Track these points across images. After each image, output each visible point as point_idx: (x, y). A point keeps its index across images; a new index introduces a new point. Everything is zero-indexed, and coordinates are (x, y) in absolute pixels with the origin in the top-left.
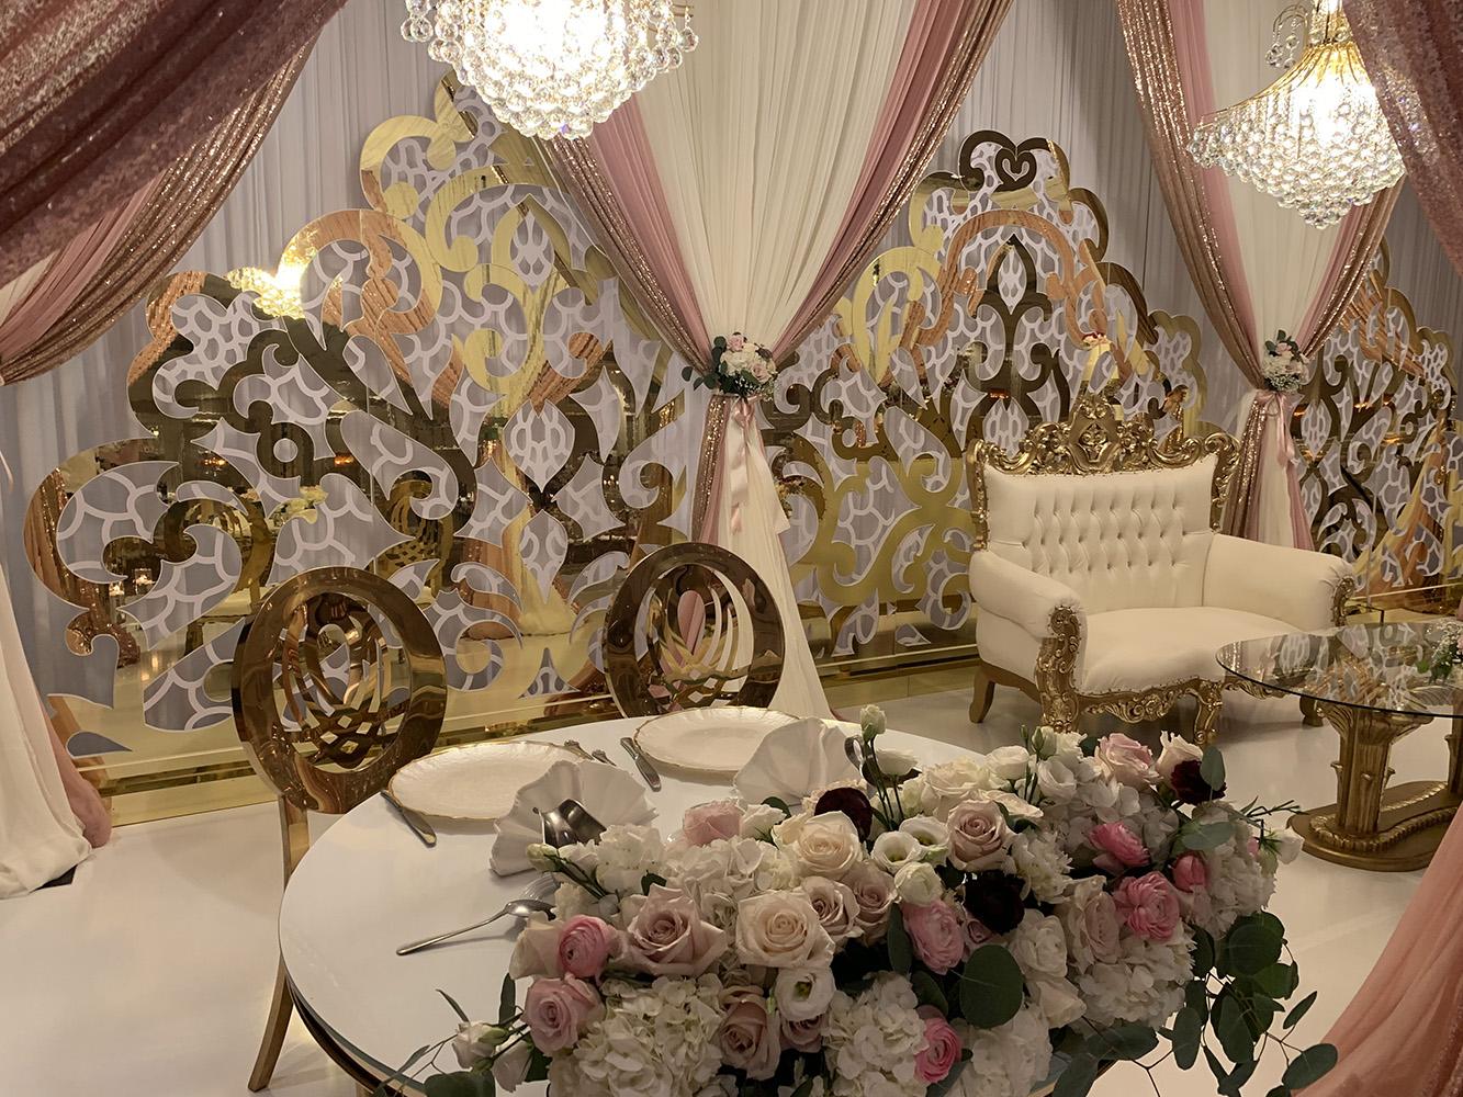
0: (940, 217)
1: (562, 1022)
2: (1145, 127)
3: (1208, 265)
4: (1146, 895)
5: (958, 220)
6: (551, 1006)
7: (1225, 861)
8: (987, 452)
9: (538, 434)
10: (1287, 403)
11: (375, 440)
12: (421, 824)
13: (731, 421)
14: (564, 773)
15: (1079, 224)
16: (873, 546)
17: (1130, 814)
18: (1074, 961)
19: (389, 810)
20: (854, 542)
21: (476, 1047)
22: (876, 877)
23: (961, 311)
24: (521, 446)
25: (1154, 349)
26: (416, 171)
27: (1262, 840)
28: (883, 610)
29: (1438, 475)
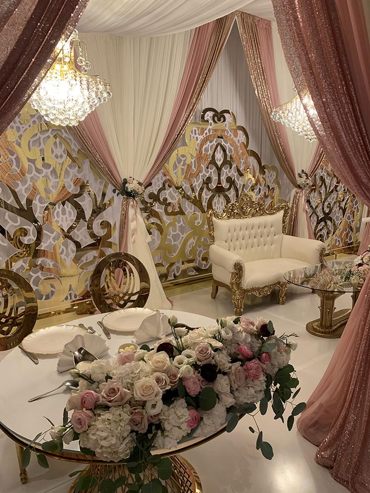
0: (195, 136)
1: (83, 423)
2: (259, 106)
3: (280, 150)
4: (252, 367)
5: (201, 137)
6: (79, 419)
7: (275, 353)
8: (213, 213)
9: (64, 213)
10: (305, 192)
11: (7, 218)
12: (34, 357)
13: (130, 206)
14: (79, 339)
15: (240, 137)
16: (179, 244)
17: (248, 342)
18: (232, 387)
19: (22, 352)
20: (173, 243)
21: (57, 433)
22: (174, 370)
23: (203, 167)
24: (58, 217)
25: (264, 176)
26: (16, 125)
27: (287, 345)
28: (183, 263)
29: (351, 211)
